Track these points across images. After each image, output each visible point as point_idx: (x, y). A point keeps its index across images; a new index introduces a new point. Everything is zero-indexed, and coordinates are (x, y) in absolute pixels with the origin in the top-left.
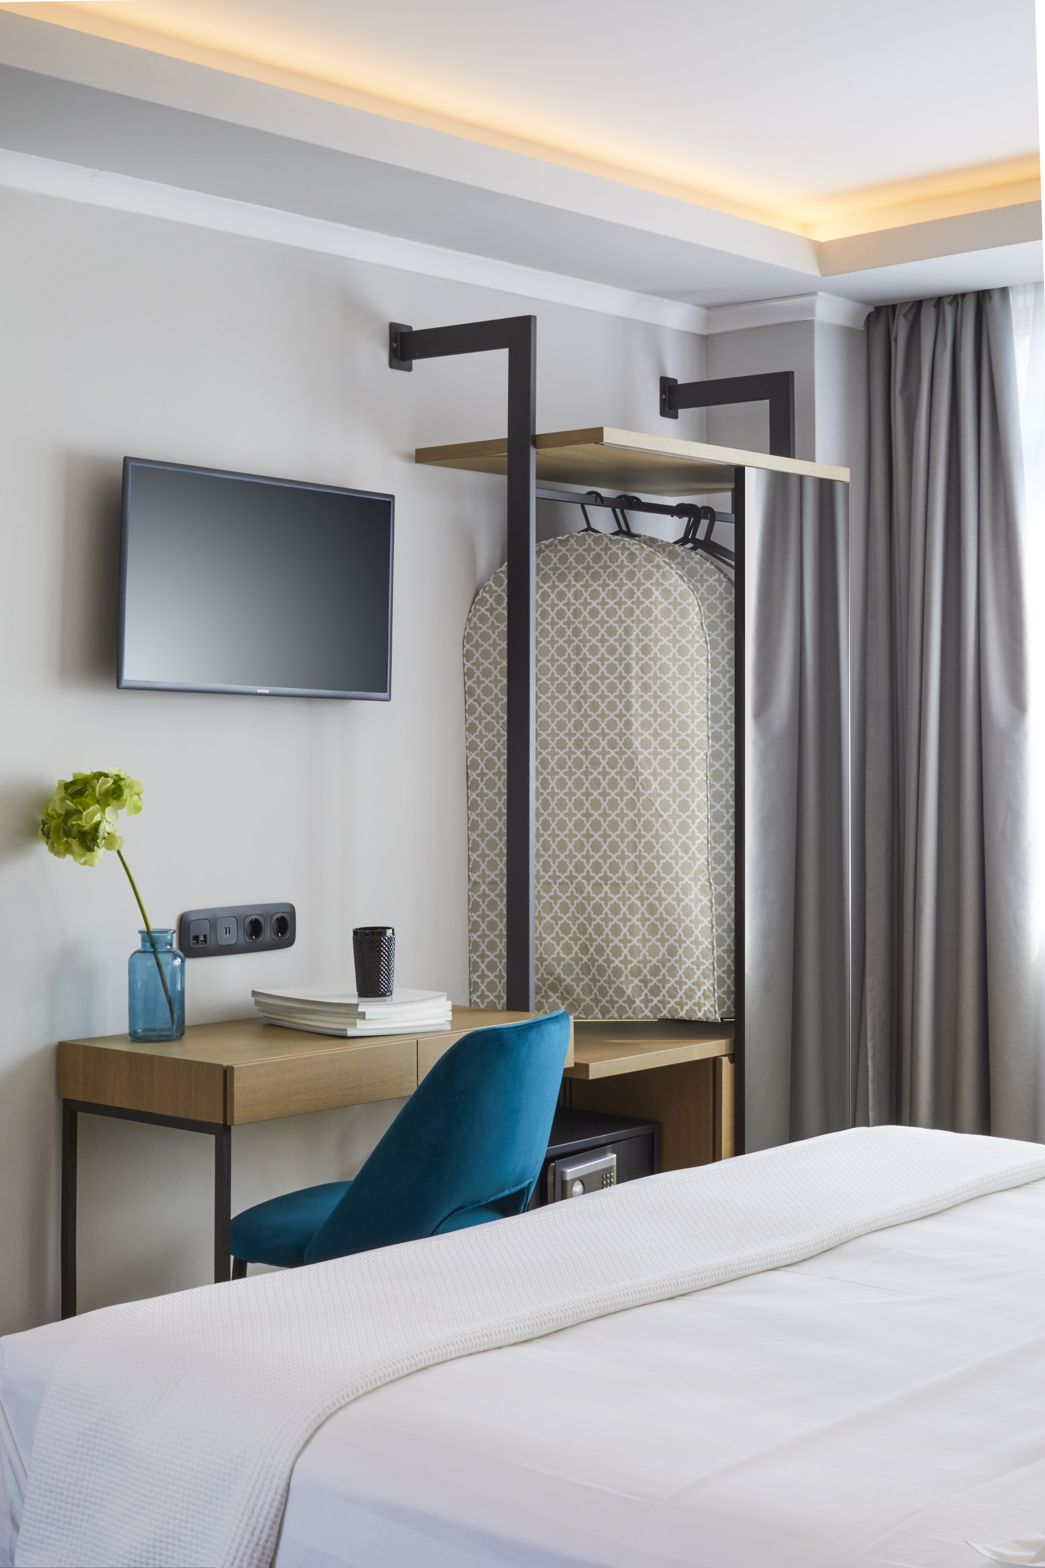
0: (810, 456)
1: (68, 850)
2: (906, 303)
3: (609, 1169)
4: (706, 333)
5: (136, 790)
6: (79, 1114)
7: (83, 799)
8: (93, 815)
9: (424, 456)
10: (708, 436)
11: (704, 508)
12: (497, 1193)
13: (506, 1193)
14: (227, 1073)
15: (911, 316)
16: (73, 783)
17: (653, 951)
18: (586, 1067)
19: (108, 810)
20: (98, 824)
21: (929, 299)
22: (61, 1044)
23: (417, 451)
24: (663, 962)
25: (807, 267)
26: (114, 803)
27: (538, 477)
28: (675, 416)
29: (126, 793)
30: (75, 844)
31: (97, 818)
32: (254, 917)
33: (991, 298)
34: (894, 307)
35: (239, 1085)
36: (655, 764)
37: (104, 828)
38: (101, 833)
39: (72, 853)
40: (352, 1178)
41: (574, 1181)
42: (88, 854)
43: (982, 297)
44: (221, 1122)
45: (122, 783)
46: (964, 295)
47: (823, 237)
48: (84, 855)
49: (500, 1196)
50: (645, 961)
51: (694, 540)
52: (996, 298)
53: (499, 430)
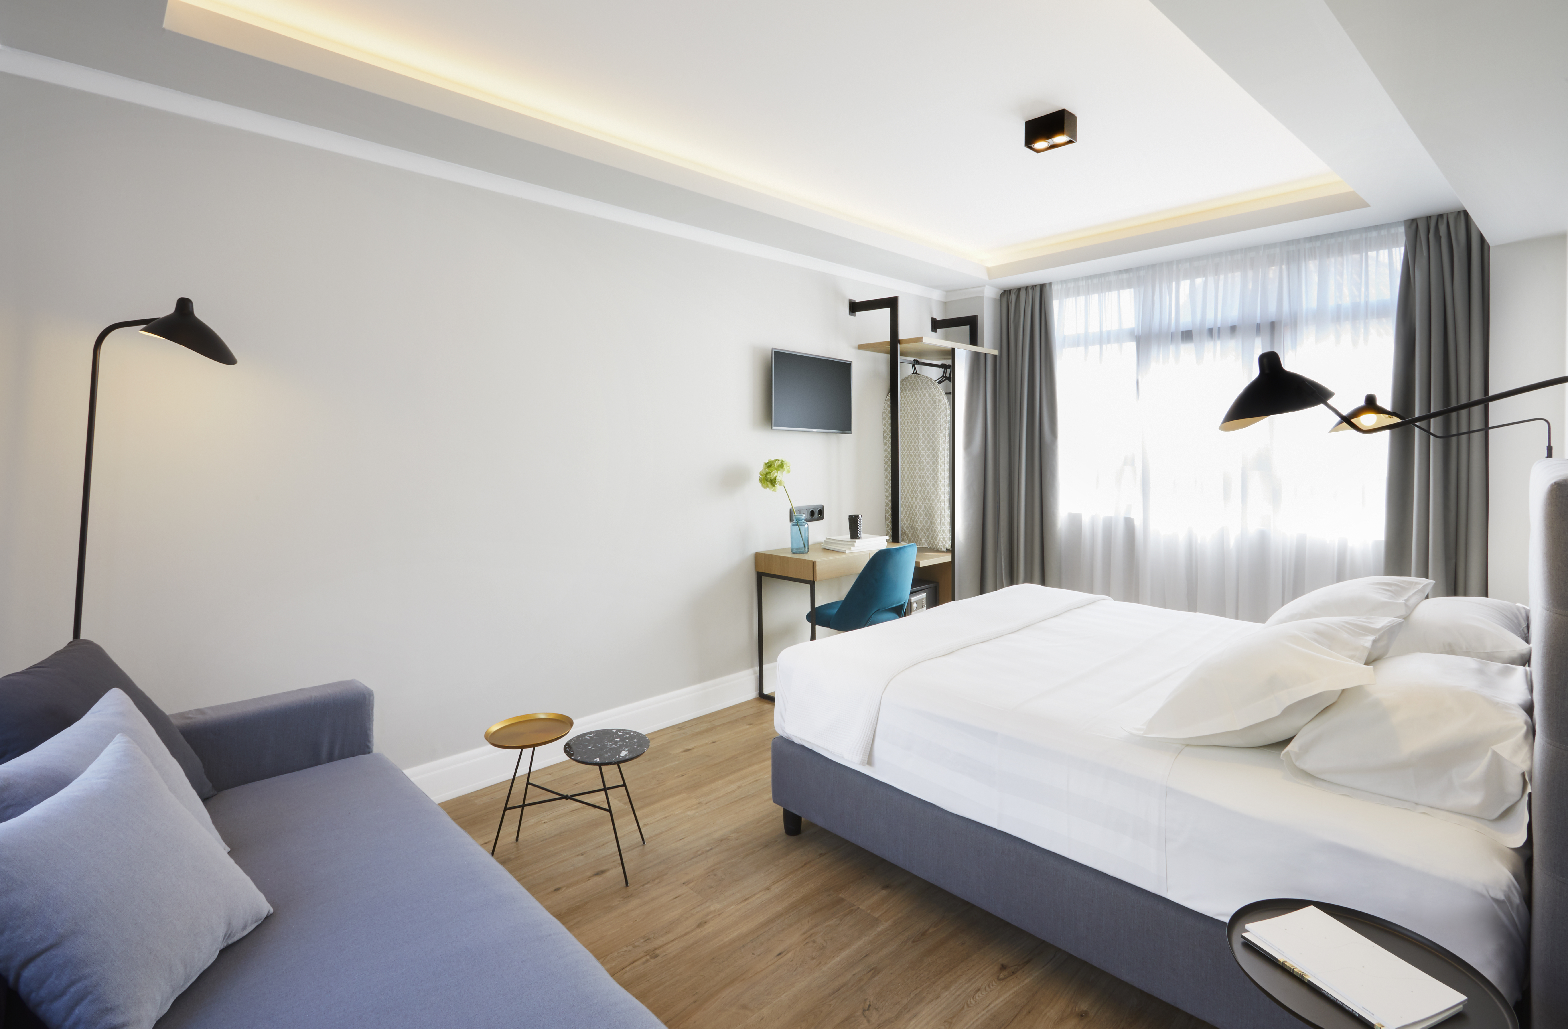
0: (983, 346)
1: (767, 486)
2: (1015, 289)
3: (923, 599)
4: (945, 301)
5: (788, 465)
6: (763, 577)
7: (771, 468)
8: (775, 474)
9: (861, 347)
10: (947, 338)
11: (949, 365)
12: (891, 606)
13: (895, 606)
14: (814, 563)
15: (1016, 294)
16: (768, 463)
17: (926, 522)
18: (919, 562)
19: (779, 472)
20: (776, 477)
21: (1023, 287)
22: (756, 553)
23: (858, 345)
24: (929, 526)
25: (984, 276)
26: (781, 469)
27: (900, 355)
28: (936, 332)
29: (785, 466)
30: (769, 484)
31: (775, 475)
32: (812, 510)
33: (1046, 287)
34: (1010, 291)
35: (818, 568)
36: (925, 456)
37: (778, 479)
38: (777, 480)
39: (769, 487)
40: (843, 599)
41: (914, 602)
42: (774, 487)
43: (1042, 286)
44: (812, 580)
45: (783, 463)
46: (1036, 286)
47: (989, 265)
48: (772, 488)
49: (892, 607)
50: (924, 526)
51: (946, 377)
52: (1047, 287)
53: (888, 338)
